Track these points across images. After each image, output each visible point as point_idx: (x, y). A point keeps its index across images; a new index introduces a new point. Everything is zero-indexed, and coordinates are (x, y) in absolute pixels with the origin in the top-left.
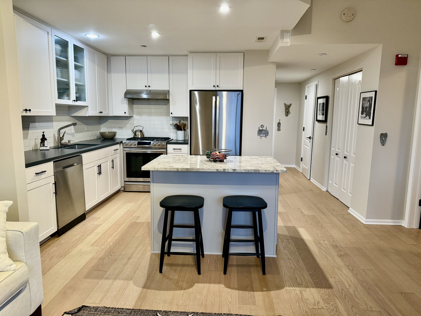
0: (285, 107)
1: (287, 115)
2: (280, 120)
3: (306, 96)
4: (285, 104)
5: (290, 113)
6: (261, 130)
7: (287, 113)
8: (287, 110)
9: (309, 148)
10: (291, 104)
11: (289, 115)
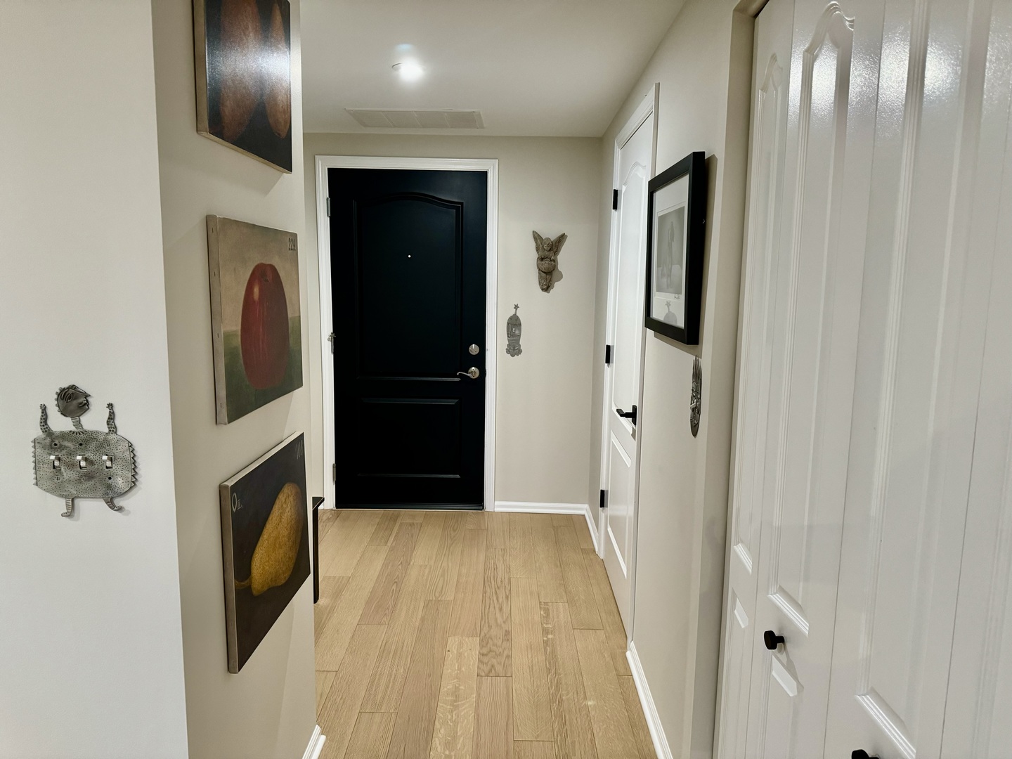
0: (537, 249)
1: (546, 287)
2: (516, 307)
3: (616, 192)
4: (536, 237)
5: (561, 276)
6: (64, 436)
7: (548, 276)
8: (546, 264)
9: (629, 461)
10: (561, 239)
11: (556, 284)
